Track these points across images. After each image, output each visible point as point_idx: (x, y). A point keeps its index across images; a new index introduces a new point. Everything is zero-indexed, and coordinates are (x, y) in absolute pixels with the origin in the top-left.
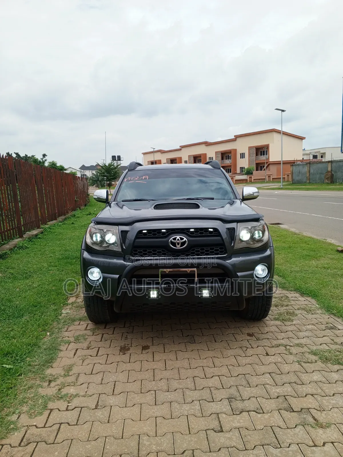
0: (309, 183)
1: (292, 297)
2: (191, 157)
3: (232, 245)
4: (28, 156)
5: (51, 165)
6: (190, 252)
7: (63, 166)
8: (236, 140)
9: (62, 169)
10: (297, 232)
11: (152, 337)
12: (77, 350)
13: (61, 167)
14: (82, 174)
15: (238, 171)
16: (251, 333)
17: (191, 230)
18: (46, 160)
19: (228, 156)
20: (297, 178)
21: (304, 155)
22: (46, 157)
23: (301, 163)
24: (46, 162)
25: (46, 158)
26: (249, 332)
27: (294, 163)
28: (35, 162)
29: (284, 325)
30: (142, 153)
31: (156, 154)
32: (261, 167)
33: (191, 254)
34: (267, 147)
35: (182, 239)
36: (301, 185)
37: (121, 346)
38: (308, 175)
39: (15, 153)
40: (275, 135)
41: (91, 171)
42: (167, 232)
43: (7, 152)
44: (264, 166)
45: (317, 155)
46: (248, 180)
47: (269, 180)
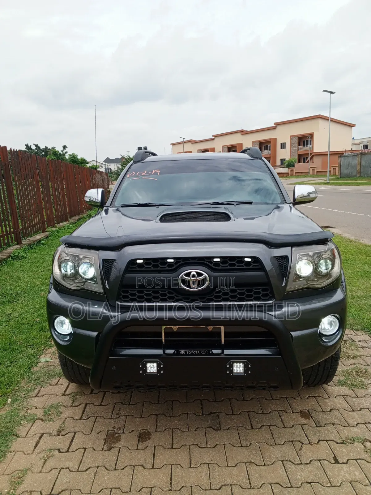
0: (360, 177)
1: (360, 341)
2: (225, 148)
3: (284, 284)
4: (48, 148)
5: (71, 158)
6: (213, 295)
7: (84, 158)
8: (276, 128)
9: (84, 162)
10: (352, 238)
11: (156, 415)
12: (42, 435)
13: (82, 160)
14: (106, 168)
15: (278, 163)
16: (307, 411)
17: (215, 260)
18: (66, 153)
19: (267, 146)
20: (345, 171)
21: (353, 144)
22: (66, 148)
23: (350, 154)
24: (66, 154)
25: (67, 150)
26: (303, 408)
27: (343, 154)
28: (55, 155)
29: (355, 395)
30: (171, 144)
31: (185, 145)
32: (304, 158)
33: (214, 299)
34: (311, 136)
35: (199, 274)
36: (351, 180)
37: (108, 431)
38: (358, 168)
39: (34, 144)
40: (321, 121)
41: (116, 164)
42: (176, 263)
43: (26, 144)
44: (307, 158)
45: (368, 145)
46: (290, 173)
47: (313, 174)
